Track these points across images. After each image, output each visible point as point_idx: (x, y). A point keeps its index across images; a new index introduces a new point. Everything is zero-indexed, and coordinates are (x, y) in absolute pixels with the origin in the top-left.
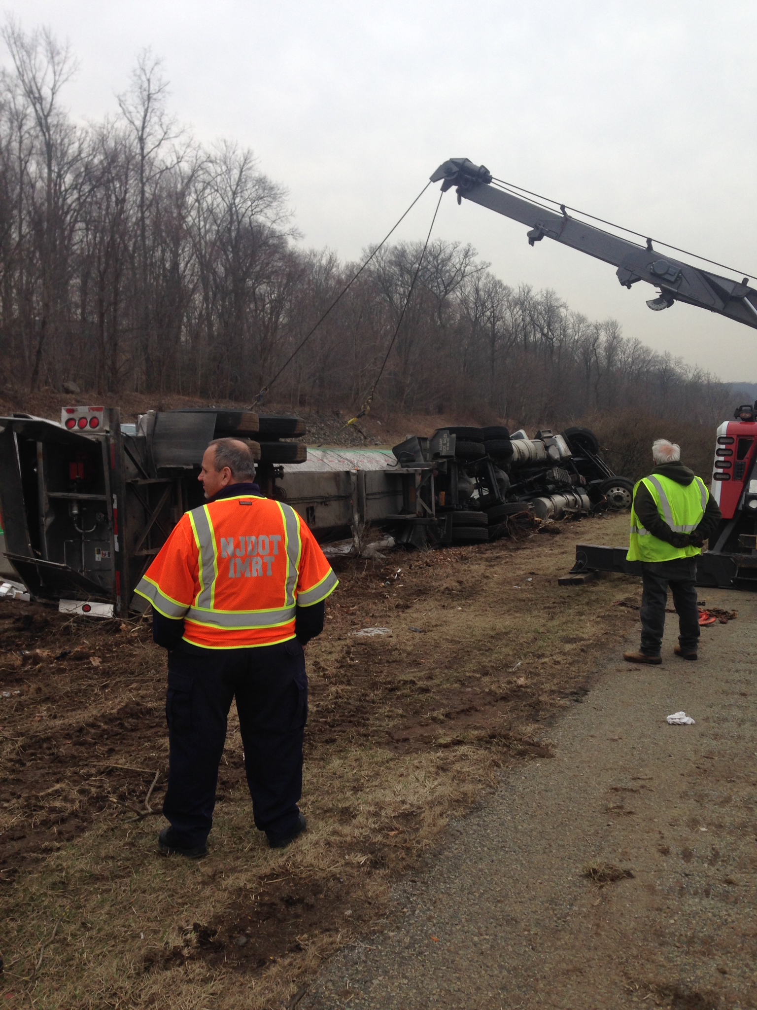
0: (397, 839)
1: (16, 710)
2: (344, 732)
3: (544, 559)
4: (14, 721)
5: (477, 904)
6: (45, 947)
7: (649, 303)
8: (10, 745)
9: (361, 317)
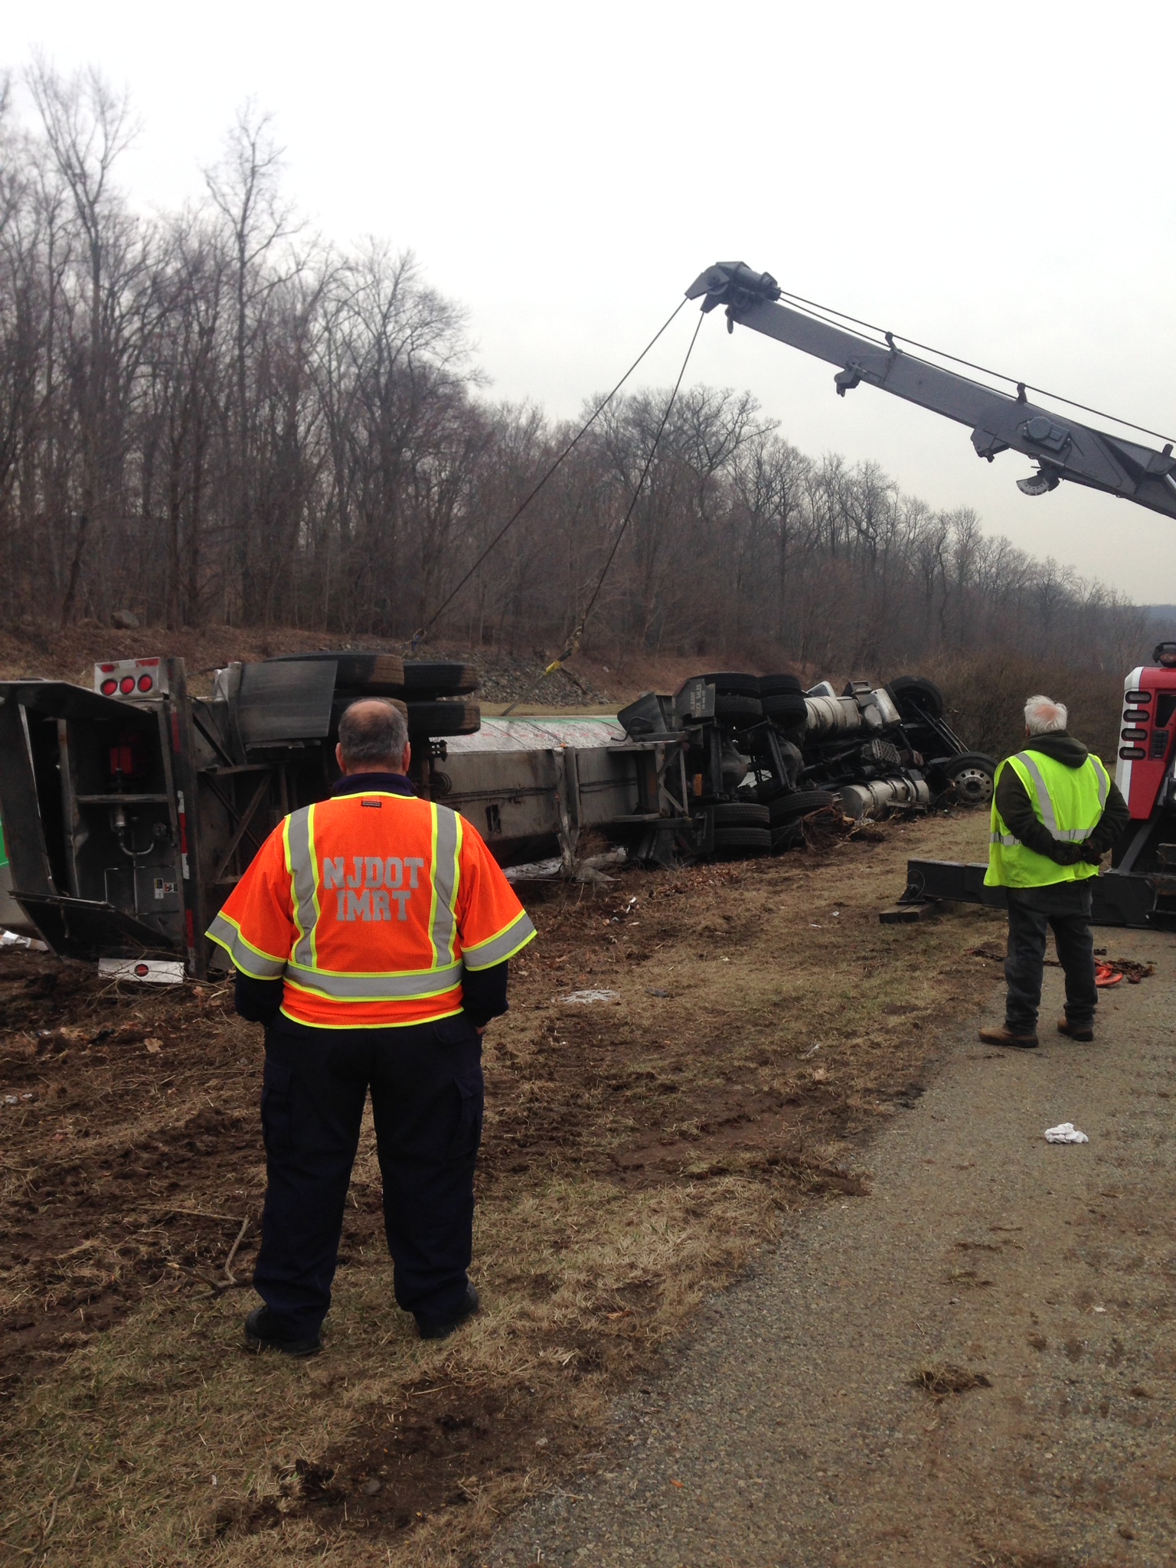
0: (620, 1325)
1: (26, 1124)
2: (542, 1154)
3: (857, 882)
4: (21, 1142)
5: (745, 1428)
6: (60, 1500)
7: (1021, 484)
8: (14, 1180)
9: (579, 507)
